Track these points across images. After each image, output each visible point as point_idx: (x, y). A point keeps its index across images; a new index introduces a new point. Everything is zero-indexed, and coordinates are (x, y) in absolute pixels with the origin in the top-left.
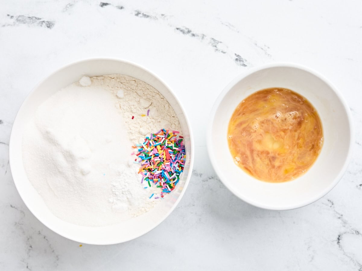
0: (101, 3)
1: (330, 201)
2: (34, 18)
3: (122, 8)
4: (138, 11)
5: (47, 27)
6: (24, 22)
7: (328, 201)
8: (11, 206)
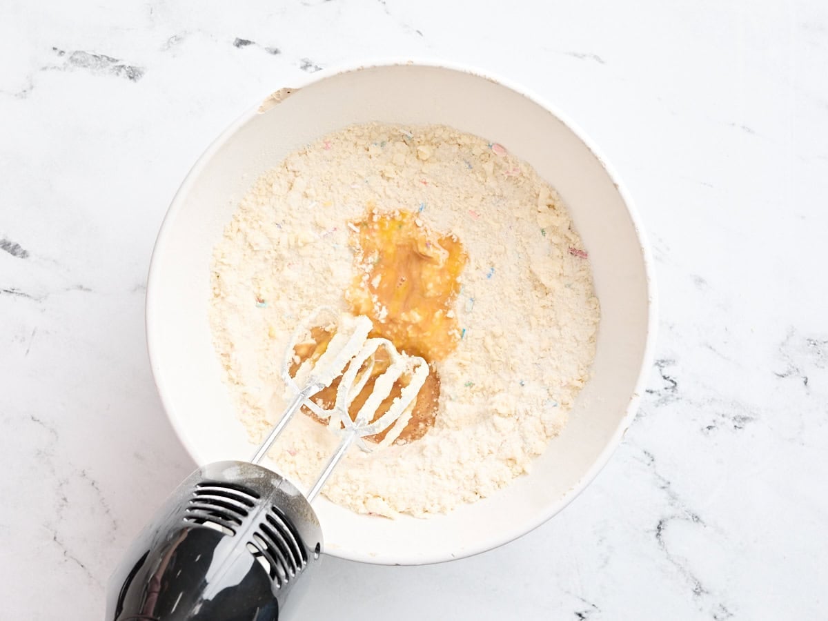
0: (237, 39)
1: (649, 454)
2: (105, 59)
3: (276, 52)
4: (306, 60)
5: (128, 78)
6: (84, 64)
7: (644, 454)
8: (33, 418)
